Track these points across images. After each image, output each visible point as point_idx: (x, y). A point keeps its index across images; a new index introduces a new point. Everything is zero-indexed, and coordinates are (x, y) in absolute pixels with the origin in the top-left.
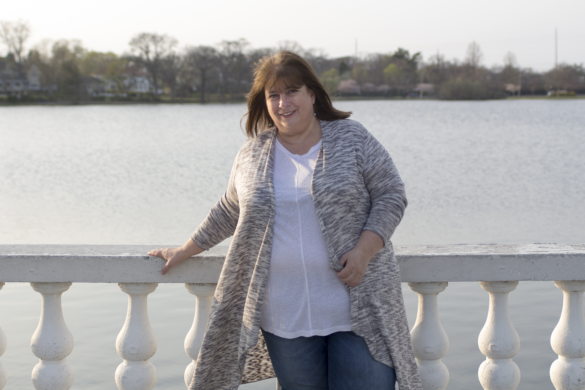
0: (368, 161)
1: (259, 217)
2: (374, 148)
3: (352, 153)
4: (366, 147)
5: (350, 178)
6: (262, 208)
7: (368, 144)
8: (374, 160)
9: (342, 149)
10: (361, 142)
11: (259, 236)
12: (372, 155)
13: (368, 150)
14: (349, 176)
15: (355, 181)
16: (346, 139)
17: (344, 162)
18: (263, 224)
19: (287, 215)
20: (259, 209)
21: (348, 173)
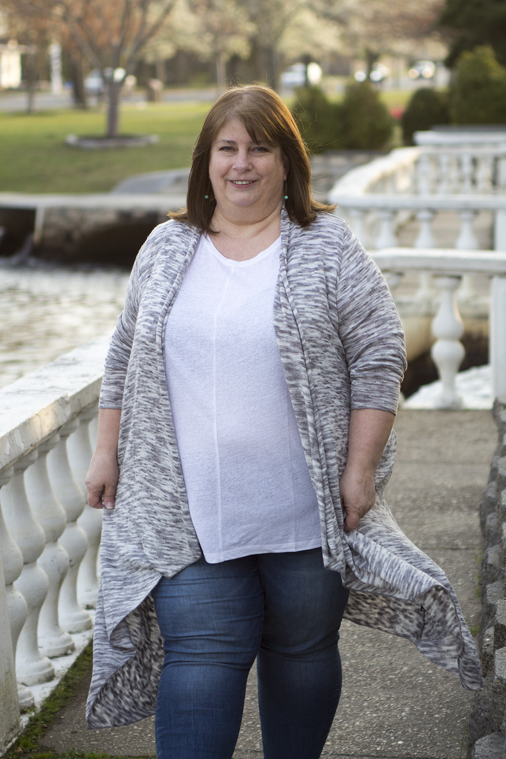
0: (345, 287)
1: (147, 359)
2: (357, 266)
3: (316, 271)
4: (345, 263)
5: (307, 312)
6: (150, 347)
7: (348, 259)
8: (354, 286)
9: (300, 264)
10: (337, 254)
11: (150, 389)
12: (352, 277)
13: (346, 268)
14: (306, 310)
15: (317, 318)
16: (310, 248)
17: (300, 285)
18: (153, 372)
19: (195, 361)
20: (147, 347)
21: (306, 304)
